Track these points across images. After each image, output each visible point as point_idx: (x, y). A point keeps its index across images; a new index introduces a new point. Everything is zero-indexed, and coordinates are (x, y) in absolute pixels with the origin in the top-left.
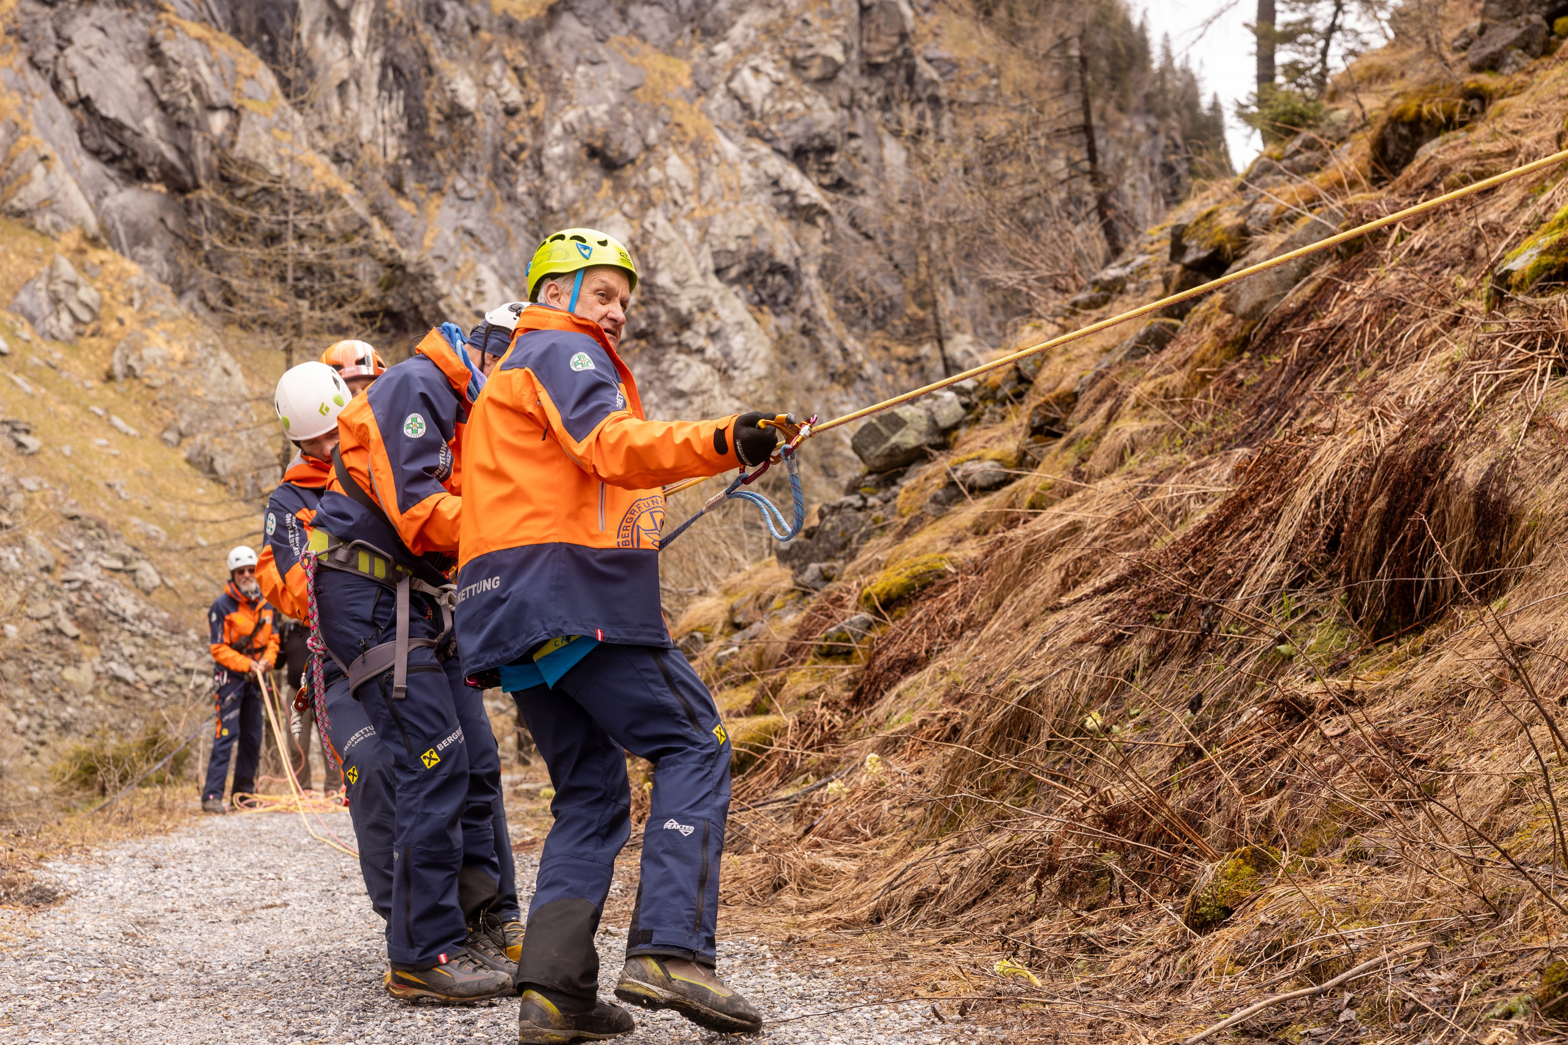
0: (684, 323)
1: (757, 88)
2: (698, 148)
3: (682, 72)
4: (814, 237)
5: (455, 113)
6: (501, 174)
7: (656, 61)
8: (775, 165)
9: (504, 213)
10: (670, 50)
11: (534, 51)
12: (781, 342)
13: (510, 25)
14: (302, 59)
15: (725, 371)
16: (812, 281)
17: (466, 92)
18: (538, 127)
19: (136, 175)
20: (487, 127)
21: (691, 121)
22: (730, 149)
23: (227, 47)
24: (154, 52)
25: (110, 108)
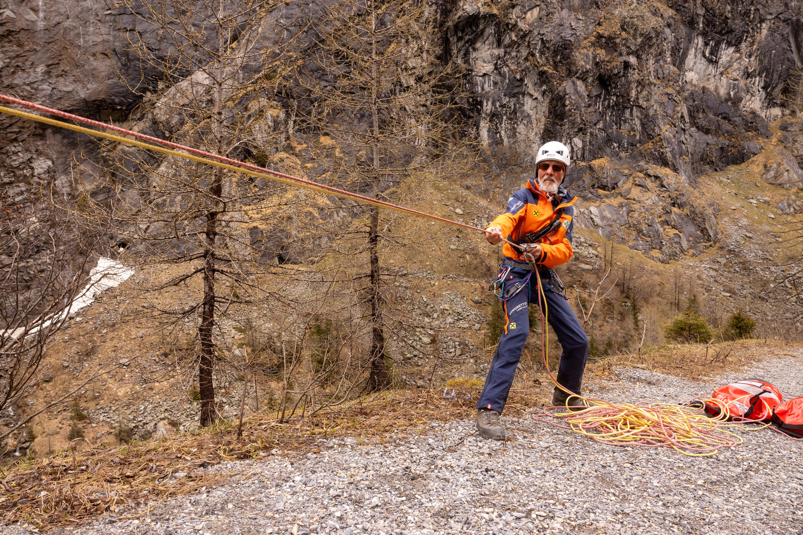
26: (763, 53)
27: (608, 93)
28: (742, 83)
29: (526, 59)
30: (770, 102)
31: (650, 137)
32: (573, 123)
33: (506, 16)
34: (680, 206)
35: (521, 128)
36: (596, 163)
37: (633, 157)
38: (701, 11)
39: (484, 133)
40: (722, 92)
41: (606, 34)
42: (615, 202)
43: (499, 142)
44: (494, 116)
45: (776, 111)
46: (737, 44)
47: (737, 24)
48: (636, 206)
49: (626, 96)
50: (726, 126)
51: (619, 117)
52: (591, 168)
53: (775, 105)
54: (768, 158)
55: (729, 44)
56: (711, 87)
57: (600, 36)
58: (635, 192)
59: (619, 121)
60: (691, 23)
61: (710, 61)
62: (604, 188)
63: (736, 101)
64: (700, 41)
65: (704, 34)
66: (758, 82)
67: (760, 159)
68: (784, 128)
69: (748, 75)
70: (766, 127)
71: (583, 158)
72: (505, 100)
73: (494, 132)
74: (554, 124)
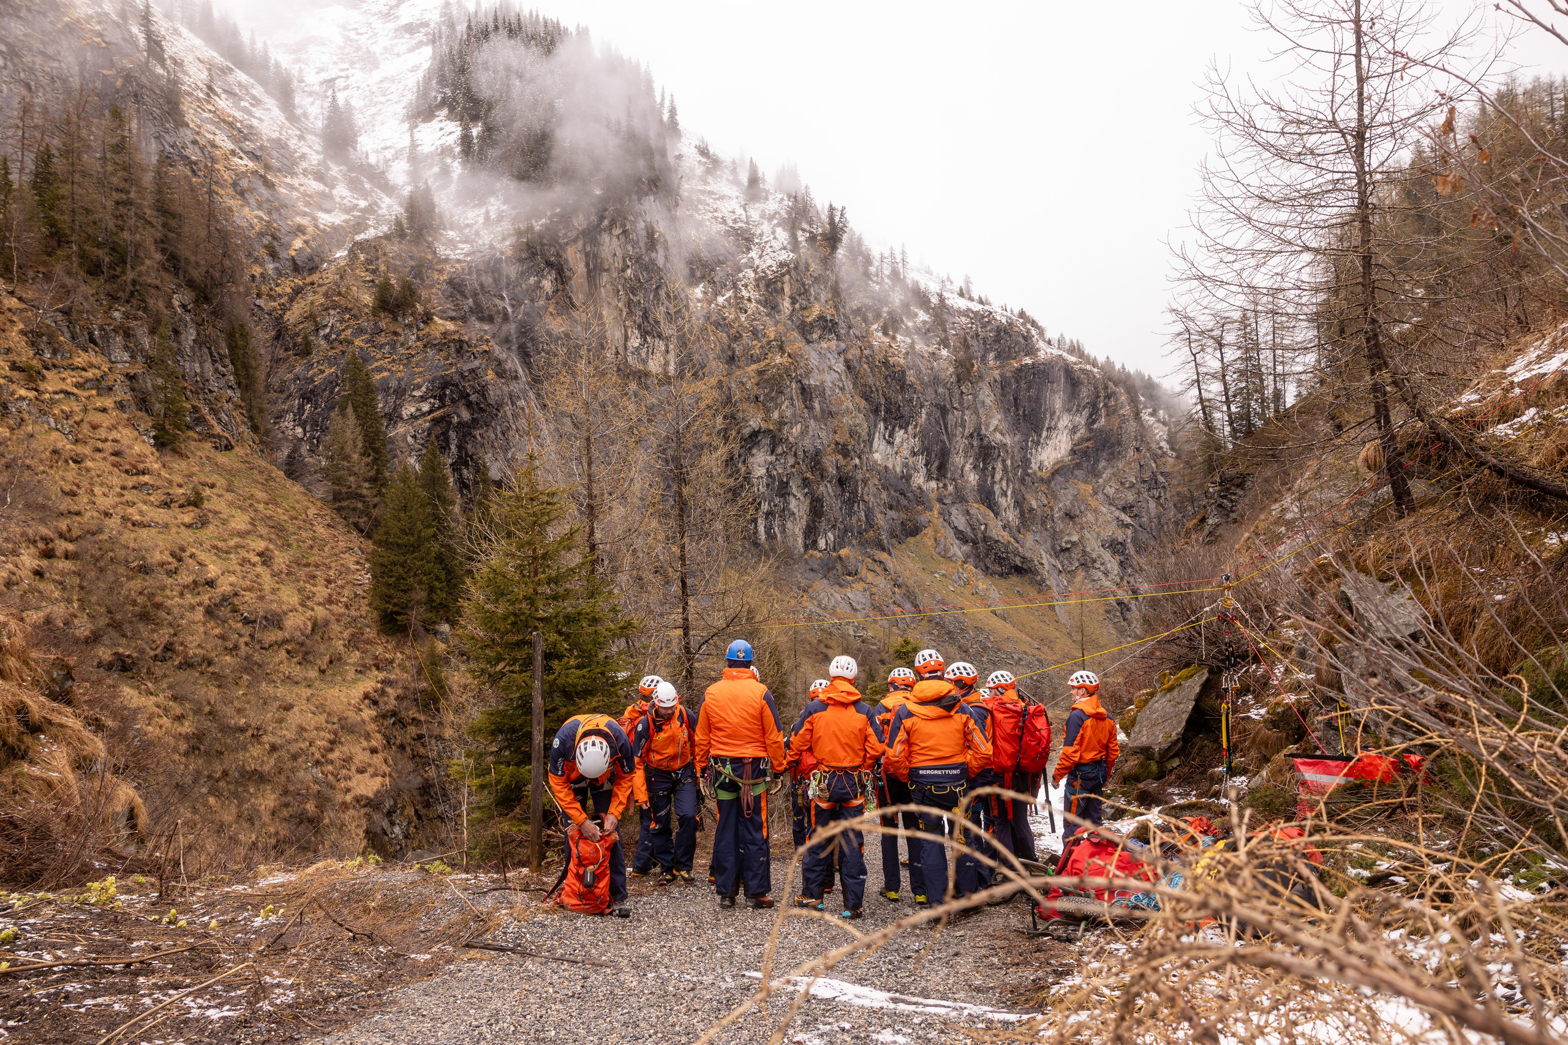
0: (1094, 561)
1: (1110, 491)
2: (1096, 511)
3: (1089, 488)
4: (1129, 532)
5: (1031, 510)
6: (1043, 523)
7: (1083, 486)
8: (1117, 513)
9: (1045, 533)
10: (1086, 482)
11: (1049, 488)
12: (1121, 563)
13: (1042, 480)
14: (996, 504)
15: (1106, 574)
16: (1129, 545)
17: (1034, 504)
18: (1052, 509)
19: (966, 542)
20: (1039, 512)
21: (1093, 503)
22: (1104, 510)
23: (983, 508)
24: (968, 513)
25: (961, 528)
26: (923, 435)
27: (843, 491)
28: (911, 460)
29: (793, 466)
30: (929, 477)
31: (872, 526)
32: (829, 520)
33: (780, 430)
34: (899, 586)
35: (789, 525)
36: (843, 552)
37: (861, 544)
38: (883, 401)
39: (761, 529)
40: (898, 470)
41: (842, 441)
42: (860, 586)
43: (774, 537)
44: (769, 514)
45: (933, 484)
46: (904, 427)
47: (905, 411)
48: (874, 590)
49: (854, 493)
50: (904, 502)
51: (851, 509)
52: (840, 557)
53: (932, 479)
54: (936, 532)
55: (901, 427)
56: (890, 466)
57: (837, 444)
58: (870, 577)
59: (851, 513)
60: (876, 411)
61: (889, 442)
62: (849, 574)
63: (907, 478)
64: (881, 425)
65: (885, 420)
66: (921, 460)
67: (929, 531)
68: (940, 500)
69: (914, 454)
70: (929, 501)
71: (835, 550)
72: (777, 500)
73: (769, 529)
74: (814, 521)
